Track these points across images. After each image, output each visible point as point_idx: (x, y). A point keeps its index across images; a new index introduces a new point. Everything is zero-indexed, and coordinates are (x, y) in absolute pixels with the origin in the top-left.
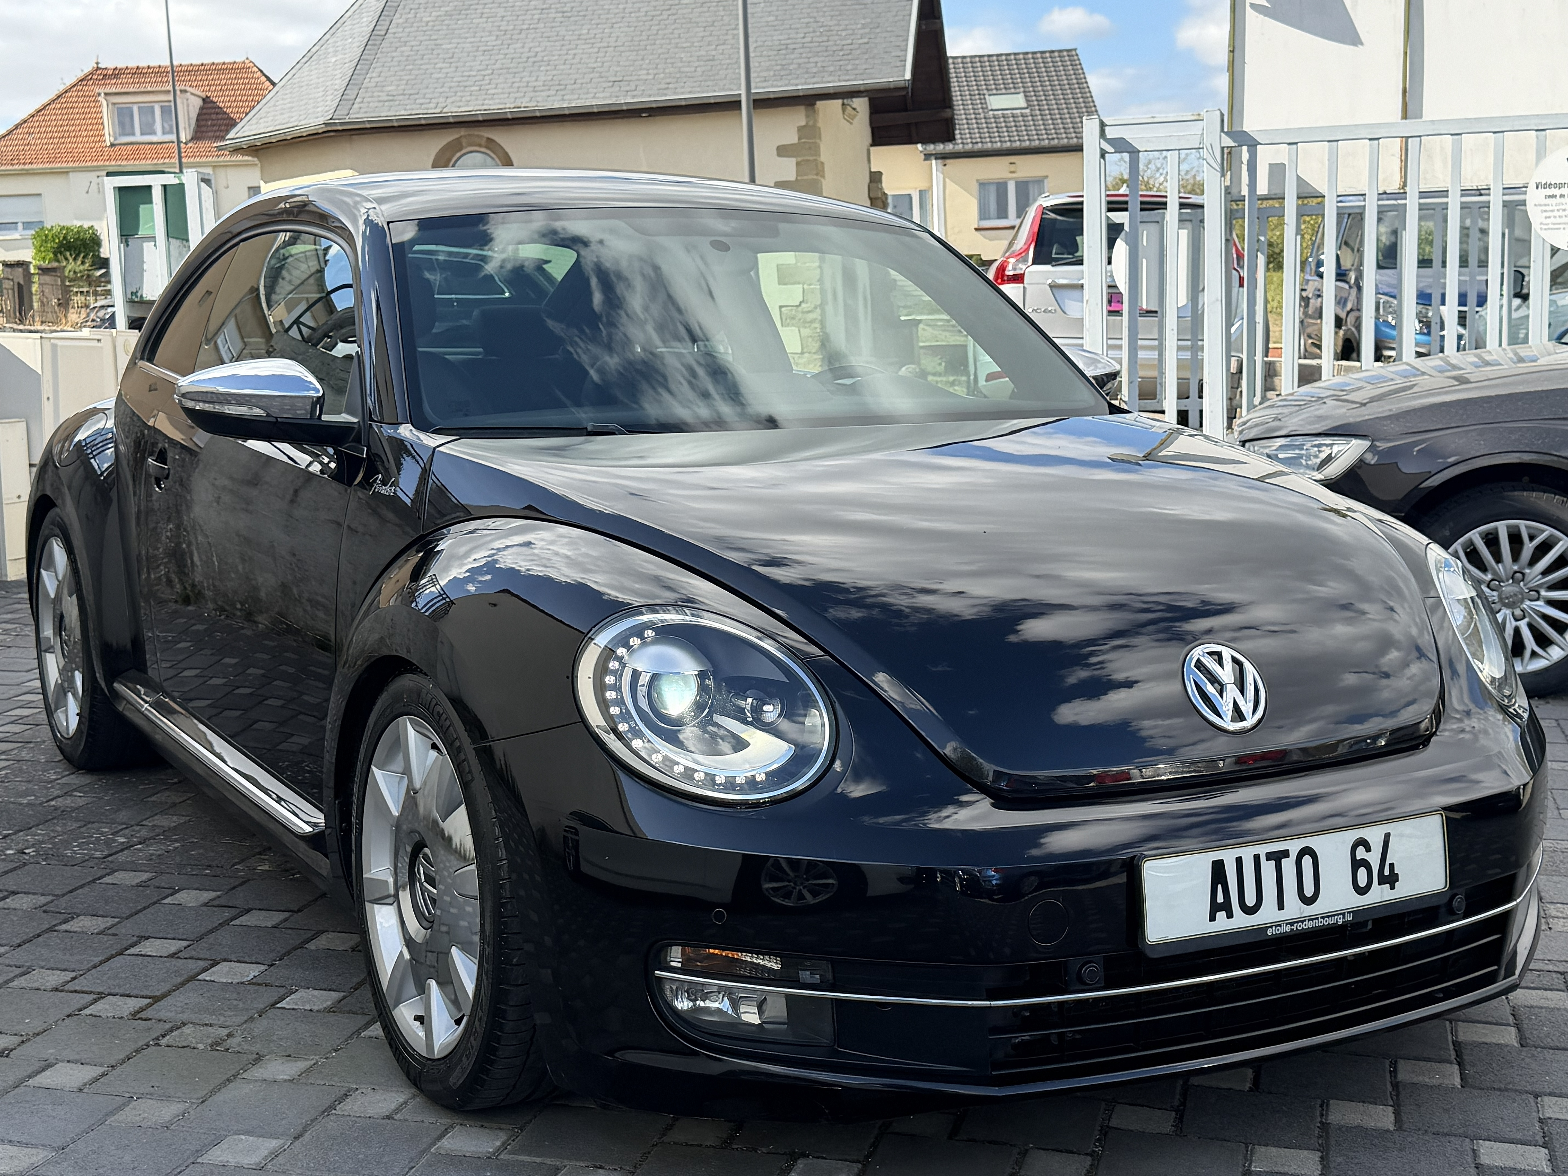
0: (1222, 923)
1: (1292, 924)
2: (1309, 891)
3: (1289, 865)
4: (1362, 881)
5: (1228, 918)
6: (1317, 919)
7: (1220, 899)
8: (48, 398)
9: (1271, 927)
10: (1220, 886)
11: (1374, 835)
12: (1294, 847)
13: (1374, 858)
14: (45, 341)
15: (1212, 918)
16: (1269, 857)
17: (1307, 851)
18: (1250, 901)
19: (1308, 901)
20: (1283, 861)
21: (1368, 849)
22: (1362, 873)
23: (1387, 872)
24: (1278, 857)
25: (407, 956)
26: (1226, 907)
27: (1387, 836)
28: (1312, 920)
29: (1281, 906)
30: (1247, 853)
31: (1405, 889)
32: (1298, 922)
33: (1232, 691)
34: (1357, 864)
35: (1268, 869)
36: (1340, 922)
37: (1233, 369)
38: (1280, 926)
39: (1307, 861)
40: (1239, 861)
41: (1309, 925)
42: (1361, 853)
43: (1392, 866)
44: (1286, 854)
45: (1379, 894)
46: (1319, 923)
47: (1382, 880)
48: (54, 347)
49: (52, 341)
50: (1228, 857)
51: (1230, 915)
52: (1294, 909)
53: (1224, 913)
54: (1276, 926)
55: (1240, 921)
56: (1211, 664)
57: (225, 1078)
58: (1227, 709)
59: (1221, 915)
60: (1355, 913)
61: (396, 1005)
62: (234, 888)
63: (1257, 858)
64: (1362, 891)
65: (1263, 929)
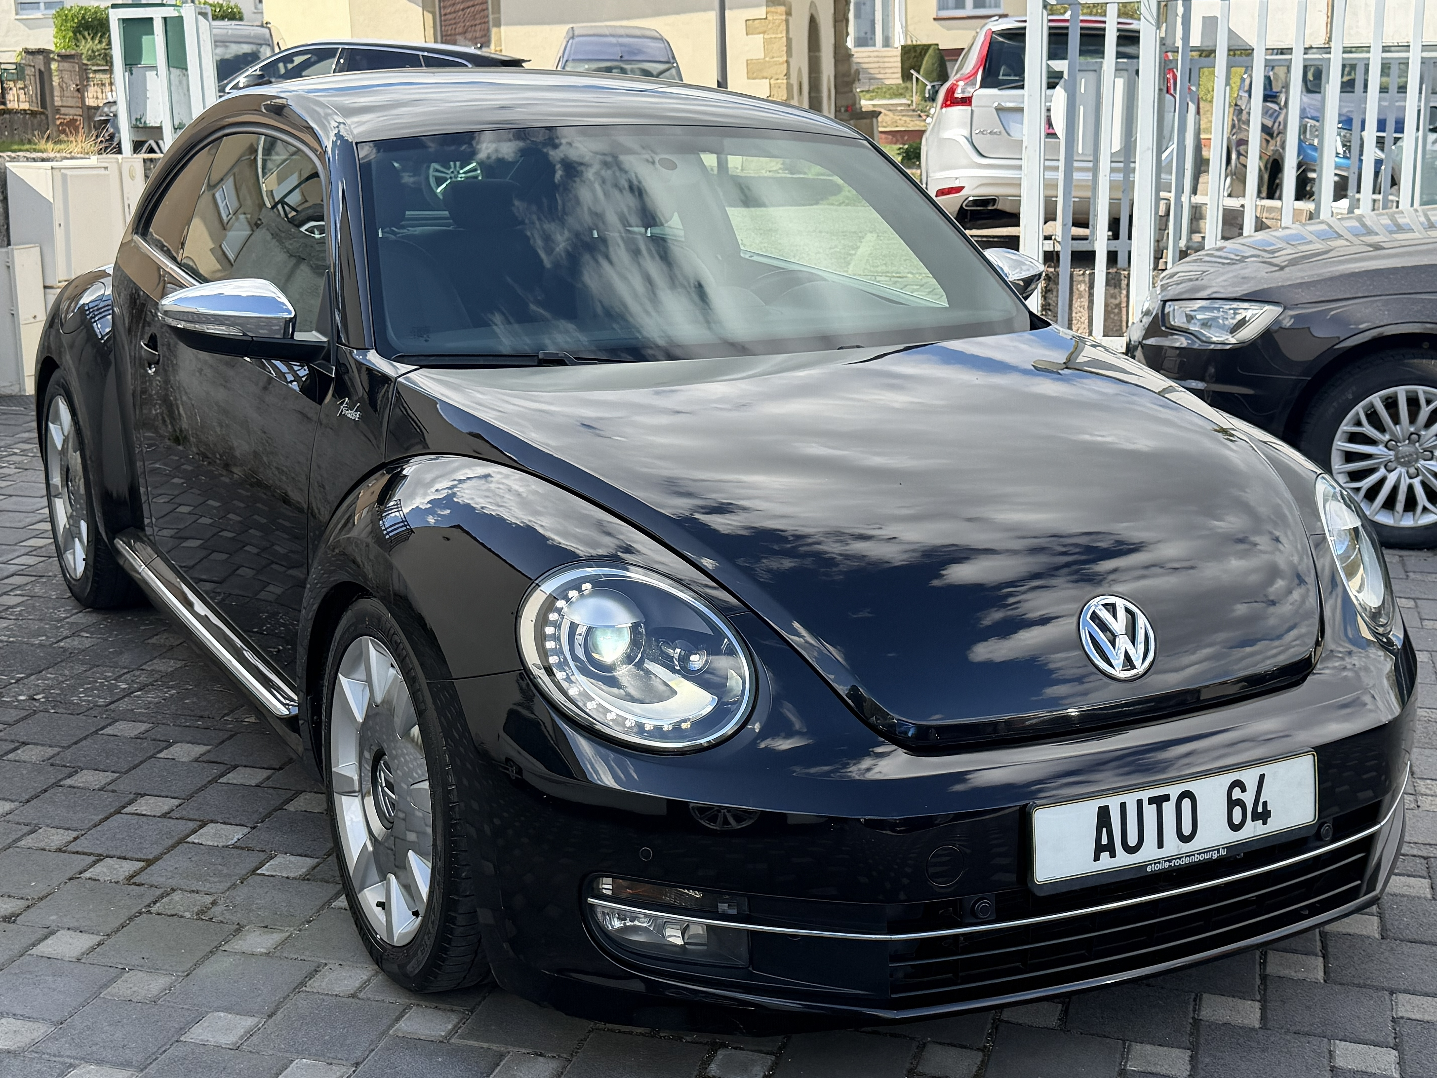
0: (1106, 862)
1: (1170, 861)
2: (1187, 830)
3: (1169, 808)
4: (1237, 818)
5: (1111, 857)
6: (1194, 855)
7: (1104, 841)
8: (60, 225)
9: (1151, 864)
10: (1104, 829)
11: (1250, 777)
12: (1174, 791)
13: (1248, 798)
14: (56, 172)
15: (1097, 858)
16: (1151, 801)
17: (1187, 794)
18: (1132, 841)
19: (1185, 839)
20: (1164, 804)
21: (1244, 790)
22: (1237, 811)
23: (1260, 809)
24: (1159, 801)
25: (370, 848)
26: (1110, 848)
27: (1262, 777)
28: (1189, 856)
29: (1160, 845)
30: (1131, 799)
31: (1276, 824)
32: (1175, 859)
33: (1123, 642)
34: (1232, 803)
35: (1150, 812)
36: (1215, 857)
37: (1162, 213)
38: (1159, 863)
39: (1186, 803)
40: (1123, 806)
41: (1187, 861)
42: (1237, 794)
43: (1265, 804)
44: (1167, 798)
45: (1253, 830)
46: (1197, 858)
47: (1256, 816)
48: (64, 177)
49: (62, 171)
50: (1113, 803)
51: (1113, 855)
52: (1173, 846)
53: (1108, 853)
54: (1155, 863)
55: (1123, 860)
56: (1105, 615)
57: (208, 949)
58: (1118, 661)
59: (1105, 855)
60: (1229, 848)
61: (362, 888)
62: (223, 742)
63: (1140, 803)
64: (1235, 828)
65: (1143, 867)
